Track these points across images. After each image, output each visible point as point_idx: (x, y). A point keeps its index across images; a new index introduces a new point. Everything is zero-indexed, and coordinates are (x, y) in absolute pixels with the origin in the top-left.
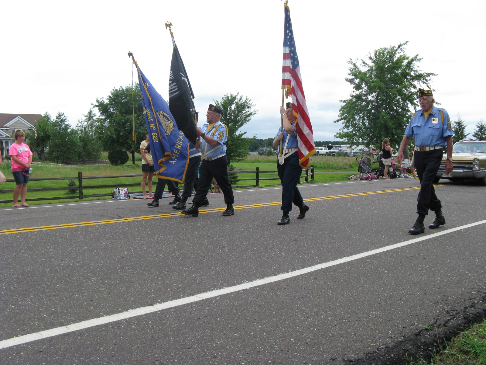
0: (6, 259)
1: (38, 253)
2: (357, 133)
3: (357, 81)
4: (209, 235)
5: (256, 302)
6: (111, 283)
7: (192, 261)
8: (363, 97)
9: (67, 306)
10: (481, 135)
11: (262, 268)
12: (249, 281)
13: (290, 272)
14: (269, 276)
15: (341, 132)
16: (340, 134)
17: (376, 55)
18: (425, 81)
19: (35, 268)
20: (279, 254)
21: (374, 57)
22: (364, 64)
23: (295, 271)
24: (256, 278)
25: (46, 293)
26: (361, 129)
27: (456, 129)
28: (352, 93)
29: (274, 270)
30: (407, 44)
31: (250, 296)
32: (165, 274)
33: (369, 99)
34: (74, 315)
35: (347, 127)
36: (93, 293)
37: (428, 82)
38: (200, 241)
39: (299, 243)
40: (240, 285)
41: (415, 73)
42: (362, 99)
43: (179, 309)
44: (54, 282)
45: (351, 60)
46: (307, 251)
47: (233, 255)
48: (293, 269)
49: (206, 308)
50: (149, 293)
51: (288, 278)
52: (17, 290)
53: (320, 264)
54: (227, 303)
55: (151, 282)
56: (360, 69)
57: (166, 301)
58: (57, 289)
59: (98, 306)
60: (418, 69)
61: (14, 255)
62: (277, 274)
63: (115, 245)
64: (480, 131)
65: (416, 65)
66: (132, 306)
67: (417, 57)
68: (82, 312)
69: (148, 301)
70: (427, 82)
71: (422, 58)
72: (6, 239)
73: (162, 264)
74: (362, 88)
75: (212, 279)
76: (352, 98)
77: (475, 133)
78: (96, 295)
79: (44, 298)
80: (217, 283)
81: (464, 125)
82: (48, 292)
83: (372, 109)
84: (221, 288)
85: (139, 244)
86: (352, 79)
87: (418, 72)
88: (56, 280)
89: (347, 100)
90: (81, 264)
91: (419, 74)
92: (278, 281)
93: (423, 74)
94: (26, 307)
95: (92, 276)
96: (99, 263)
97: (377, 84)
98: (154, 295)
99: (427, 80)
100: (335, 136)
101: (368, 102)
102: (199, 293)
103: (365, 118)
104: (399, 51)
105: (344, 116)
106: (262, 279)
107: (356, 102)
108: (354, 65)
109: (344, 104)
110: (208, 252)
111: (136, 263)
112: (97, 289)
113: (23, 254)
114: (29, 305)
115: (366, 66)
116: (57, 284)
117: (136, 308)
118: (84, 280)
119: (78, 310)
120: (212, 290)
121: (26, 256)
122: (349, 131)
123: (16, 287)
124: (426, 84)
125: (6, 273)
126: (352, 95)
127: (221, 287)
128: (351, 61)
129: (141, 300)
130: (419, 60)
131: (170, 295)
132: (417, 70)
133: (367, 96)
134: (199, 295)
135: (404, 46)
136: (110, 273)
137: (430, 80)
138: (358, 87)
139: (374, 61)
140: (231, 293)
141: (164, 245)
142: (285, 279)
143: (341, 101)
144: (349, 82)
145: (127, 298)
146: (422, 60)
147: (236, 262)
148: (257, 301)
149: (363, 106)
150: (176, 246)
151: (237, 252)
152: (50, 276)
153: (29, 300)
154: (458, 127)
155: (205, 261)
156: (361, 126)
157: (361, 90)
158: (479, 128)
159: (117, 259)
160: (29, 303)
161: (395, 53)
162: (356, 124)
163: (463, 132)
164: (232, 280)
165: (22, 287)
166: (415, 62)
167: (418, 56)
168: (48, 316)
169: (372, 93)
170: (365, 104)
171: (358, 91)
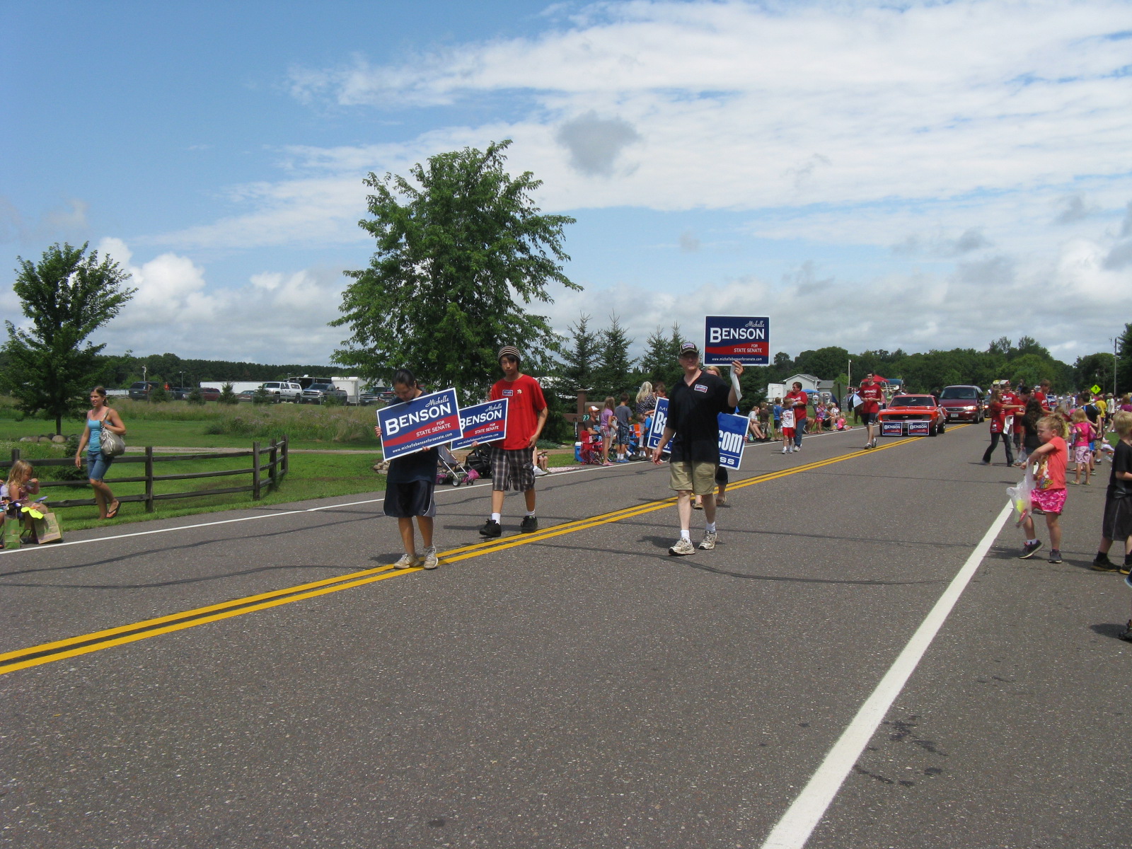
2: (387, 354)
3: (388, 229)
8: (402, 268)
10: (659, 363)
15: (347, 348)
16: (344, 353)
17: (433, 168)
18: (548, 236)
21: (430, 175)
22: (403, 189)
26: (395, 343)
27: (609, 347)
28: (377, 257)
30: (508, 146)
33: (417, 273)
35: (362, 338)
37: (555, 236)
41: (524, 217)
42: (398, 271)
45: (374, 177)
56: (395, 201)
60: (532, 206)
64: (656, 353)
65: (527, 198)
67: (528, 178)
70: (551, 238)
71: (540, 181)
74: (398, 246)
76: (374, 268)
77: (645, 358)
81: (625, 340)
83: (423, 296)
86: (375, 223)
87: (532, 213)
89: (363, 272)
91: (533, 218)
93: (544, 218)
97: (438, 237)
99: (551, 233)
100: (333, 357)
101: (412, 279)
103: (407, 317)
104: (490, 163)
105: (355, 310)
107: (385, 277)
109: (354, 281)
115: (409, 193)
122: (366, 347)
124: (548, 242)
126: (376, 262)
128: (372, 181)
130: (534, 186)
132: (529, 208)
133: (411, 266)
135: (501, 152)
137: (558, 233)
138: (389, 243)
139: (427, 184)
143: (347, 273)
144: (367, 229)
146: (540, 187)
149: (401, 290)
154: (612, 345)
156: (394, 335)
157: (399, 252)
158: (655, 347)
161: (480, 167)
162: (381, 330)
163: (623, 355)
166: (524, 190)
167: (530, 177)
169: (424, 259)
170: (406, 284)
171: (389, 253)
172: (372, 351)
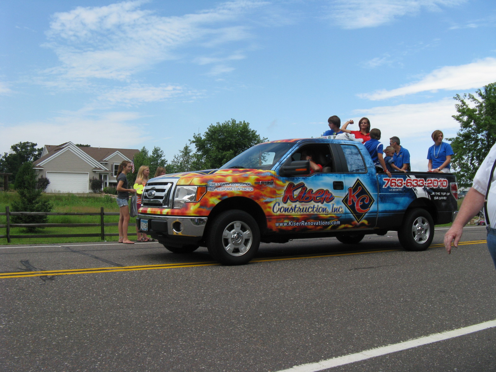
0: (140, 298)
1: (170, 294)
2: (466, 174)
3: (465, 119)
4: (344, 282)
5: (433, 364)
6: (261, 332)
7: (339, 311)
8: (472, 136)
9: (223, 357)
11: (421, 322)
12: (414, 338)
13: (455, 330)
14: (433, 333)
17: (486, 91)
19: (173, 310)
20: (431, 306)
21: (485, 94)
22: (472, 100)
23: (460, 328)
24: (420, 335)
25: (195, 340)
26: (469, 169)
28: (460, 132)
29: (435, 326)
31: (423, 356)
32: (315, 325)
33: (479, 138)
34: (235, 369)
36: (246, 343)
38: (337, 288)
39: (448, 296)
40: (405, 343)
42: (470, 137)
43: (349, 368)
44: (199, 328)
45: (458, 96)
46: (463, 305)
47: (381, 305)
48: (458, 327)
49: (379, 368)
50: (307, 346)
51: (457, 337)
52: (163, 335)
53: (485, 322)
54: (400, 363)
55: (304, 334)
56: (468, 106)
57: (331, 357)
58: (205, 336)
59: (258, 359)
61: (146, 294)
62: (441, 332)
63: (249, 289)
66: (295, 362)
68: (243, 366)
69: (311, 357)
72: (132, 276)
73: (307, 313)
75: (371, 333)
76: (459, 136)
78: (250, 346)
79: (195, 347)
80: (378, 338)
82: (197, 340)
84: (386, 345)
85: (273, 289)
86: (459, 116)
88: (199, 325)
89: (454, 138)
90: (220, 309)
92: (446, 339)
94: (179, 356)
95: (237, 323)
96: (238, 309)
97: (488, 121)
98: (314, 349)
101: (477, 140)
102: (364, 350)
103: (475, 158)
106: (427, 336)
107: (464, 140)
108: (462, 101)
110: (352, 301)
111: (279, 310)
112: (248, 338)
113: (156, 294)
114: (182, 354)
115: (475, 102)
116: (203, 331)
117: (301, 363)
118: (231, 327)
119: (237, 364)
120: (377, 347)
121: (159, 296)
123: (160, 331)
125: (146, 315)
126: (460, 134)
127: (384, 343)
128: (458, 98)
129: (303, 355)
131: (332, 350)
133: (476, 135)
134: (364, 352)
136: (256, 321)
138: (466, 125)
139: (483, 97)
140: (400, 351)
141: (301, 292)
142: (453, 338)
145: (285, 351)
147: (388, 314)
148: (435, 364)
149: (472, 146)
150: (314, 292)
151: (384, 303)
152: (192, 321)
153: (179, 347)
155: (352, 311)
156: (469, 166)
157: (470, 129)
159: (257, 305)
160: (181, 352)
162: (463, 164)
164: (393, 335)
165: (167, 332)
168: (208, 368)
169: (482, 131)
170: (474, 143)
171: (466, 129)
172: (459, 173)
